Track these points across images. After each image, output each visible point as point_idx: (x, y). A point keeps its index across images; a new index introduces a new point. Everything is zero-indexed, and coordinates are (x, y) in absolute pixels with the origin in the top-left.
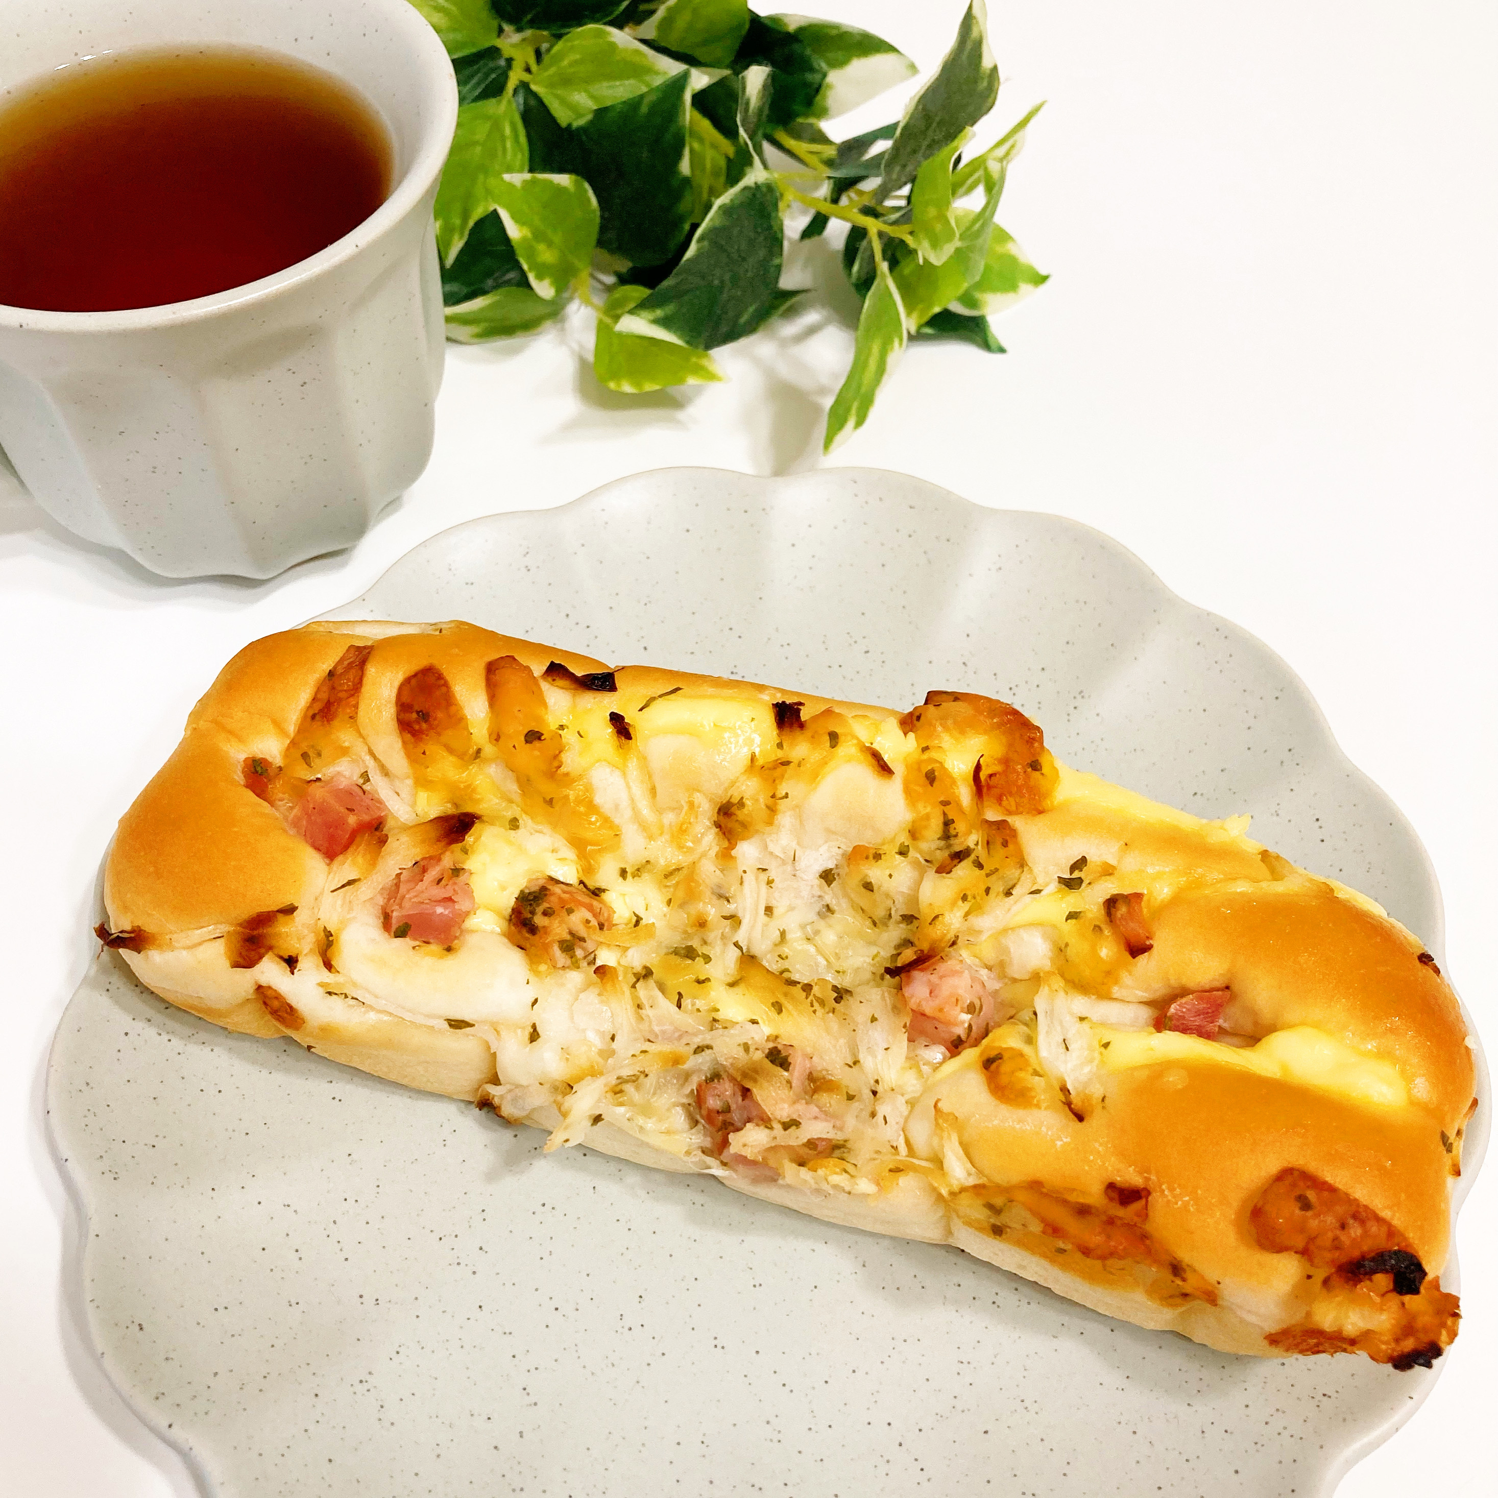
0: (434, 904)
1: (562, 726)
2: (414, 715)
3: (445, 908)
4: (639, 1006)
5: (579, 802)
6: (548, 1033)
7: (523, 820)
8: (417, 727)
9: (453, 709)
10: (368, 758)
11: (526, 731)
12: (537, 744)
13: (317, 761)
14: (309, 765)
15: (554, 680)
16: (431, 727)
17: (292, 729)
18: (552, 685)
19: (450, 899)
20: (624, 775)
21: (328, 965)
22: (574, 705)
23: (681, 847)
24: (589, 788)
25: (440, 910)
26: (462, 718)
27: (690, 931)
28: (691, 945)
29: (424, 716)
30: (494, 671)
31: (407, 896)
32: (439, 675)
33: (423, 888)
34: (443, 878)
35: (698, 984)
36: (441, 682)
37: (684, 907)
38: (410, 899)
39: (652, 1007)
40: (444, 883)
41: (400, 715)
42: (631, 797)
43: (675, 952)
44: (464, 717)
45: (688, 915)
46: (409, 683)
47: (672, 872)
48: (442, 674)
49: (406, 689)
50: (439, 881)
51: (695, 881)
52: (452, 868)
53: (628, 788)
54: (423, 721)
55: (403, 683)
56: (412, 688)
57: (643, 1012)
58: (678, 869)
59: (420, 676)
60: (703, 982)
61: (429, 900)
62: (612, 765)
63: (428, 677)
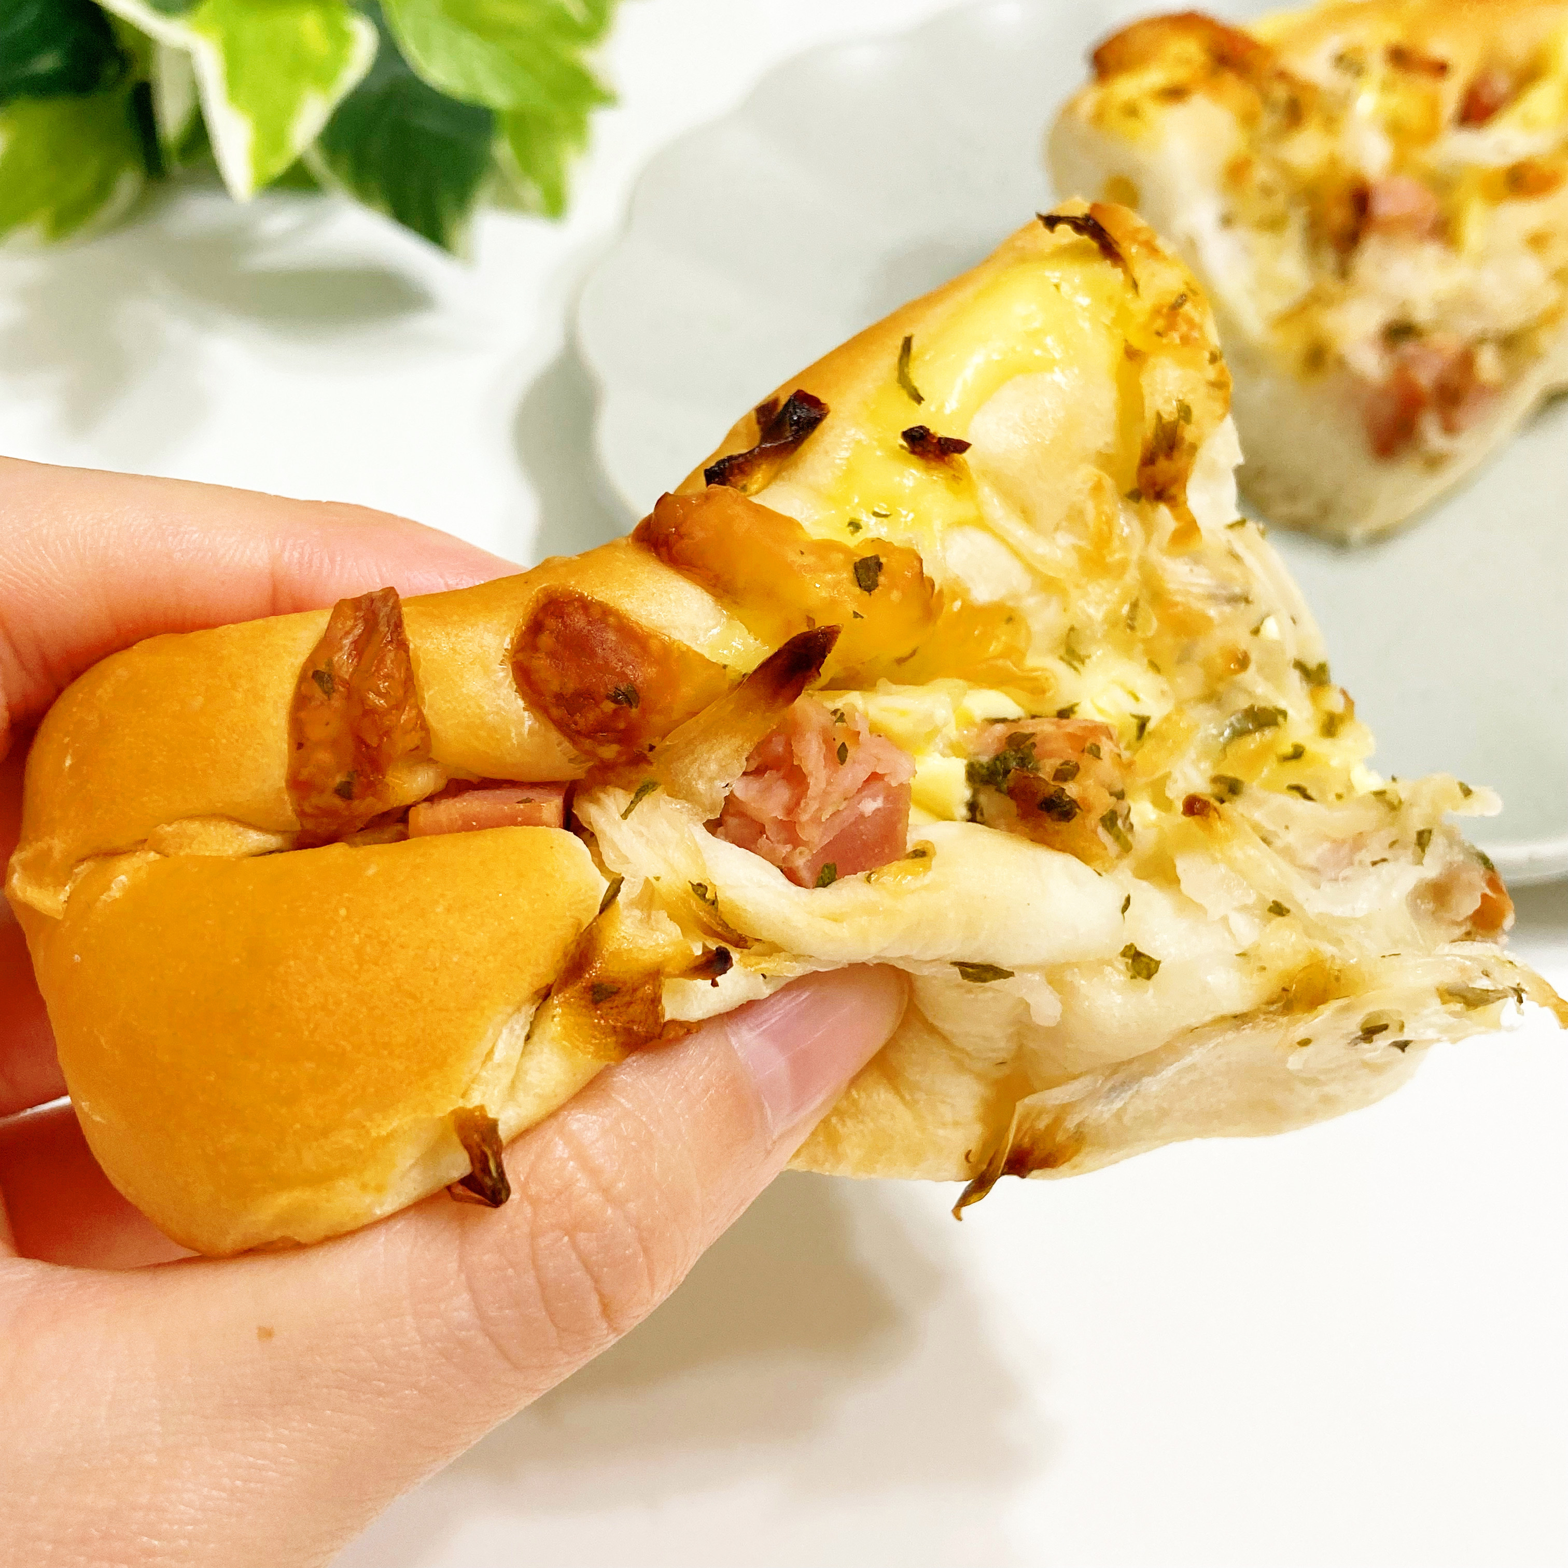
0: (855, 801)
2: (609, 706)
3: (874, 797)
8: (622, 723)
9: (654, 645)
16: (647, 708)
19: (875, 777)
20: (981, 523)
25: (870, 806)
26: (683, 652)
27: (1221, 687)
28: (1246, 705)
29: (629, 696)
30: (677, 532)
31: (805, 818)
32: (582, 601)
33: (823, 785)
34: (843, 744)
35: (1293, 763)
36: (596, 613)
37: (1184, 657)
38: (816, 820)
39: (1287, 827)
40: (851, 752)
41: (576, 723)
42: (1016, 553)
43: (1239, 734)
44: (685, 649)
45: (1207, 665)
46: (535, 648)
47: (1132, 616)
48: (582, 595)
49: (541, 664)
50: (842, 754)
51: (1176, 604)
52: (834, 718)
53: (1002, 539)
54: (631, 705)
55: (520, 656)
56: (552, 655)
57: (1278, 843)
58: (1135, 606)
59: (551, 623)
60: (1298, 754)
61: (845, 799)
62: (961, 524)
63: (568, 616)
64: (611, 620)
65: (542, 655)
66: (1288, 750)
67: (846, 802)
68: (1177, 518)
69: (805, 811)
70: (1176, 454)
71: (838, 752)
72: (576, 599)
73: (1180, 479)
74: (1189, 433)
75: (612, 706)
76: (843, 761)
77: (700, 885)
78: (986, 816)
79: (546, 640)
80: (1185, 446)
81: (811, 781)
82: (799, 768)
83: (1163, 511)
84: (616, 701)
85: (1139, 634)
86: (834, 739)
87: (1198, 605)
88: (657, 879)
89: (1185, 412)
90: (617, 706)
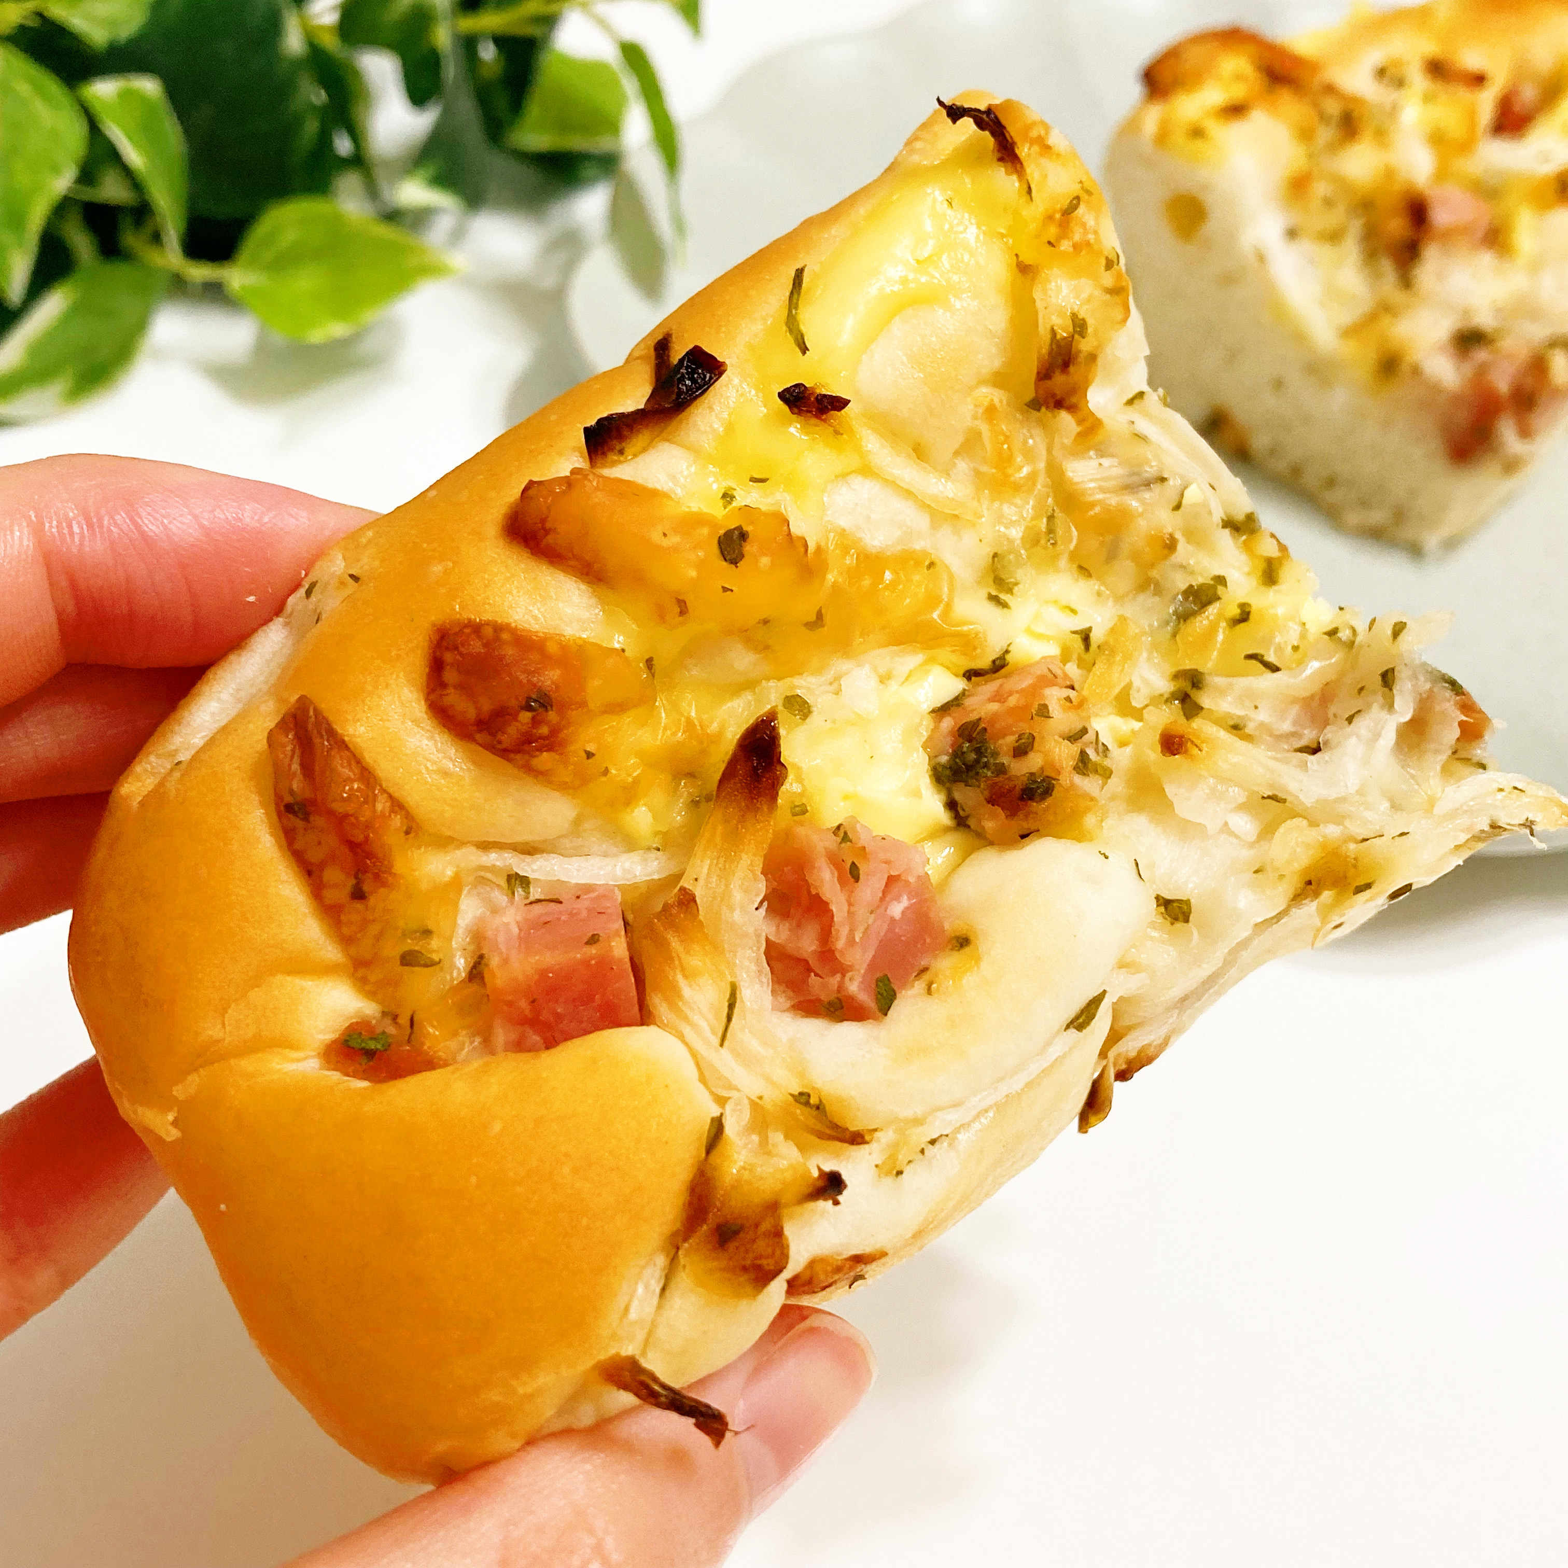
0: (881, 910)
1: (725, 496)
2: (525, 716)
3: (898, 899)
4: (1236, 727)
5: (854, 574)
6: (1190, 886)
7: (800, 688)
8: (544, 730)
9: (552, 648)
10: (493, 858)
11: (715, 549)
12: (749, 548)
13: (435, 943)
14: (431, 964)
15: (621, 452)
16: (563, 708)
17: (331, 952)
18: (626, 461)
19: (892, 880)
20: (867, 471)
21: (857, 1139)
22: (694, 450)
23: (1017, 488)
24: (846, 541)
25: (897, 909)
26: (580, 646)
27: (1154, 573)
28: (1183, 586)
29: (541, 701)
30: (544, 528)
31: (840, 944)
32: (471, 626)
33: (846, 908)
34: (853, 863)
35: (1242, 625)
36: (488, 632)
37: (1112, 555)
38: (851, 942)
39: (1256, 707)
40: (863, 868)
41: (500, 742)
42: (908, 494)
43: (1184, 617)
44: (581, 642)
45: (1136, 557)
46: (444, 685)
47: (1051, 531)
48: (470, 620)
49: (453, 699)
50: (854, 873)
51: (1093, 505)
52: (839, 839)
53: (891, 484)
54: (547, 710)
55: (432, 697)
56: (460, 687)
57: (1250, 728)
58: (1051, 518)
59: (448, 657)
60: (1244, 616)
61: (871, 913)
62: (844, 476)
63: (463, 645)
64: (505, 636)
65: (451, 690)
66: (1235, 612)
67: (873, 915)
68: (1080, 422)
69: (837, 939)
70: (1072, 369)
71: (851, 873)
72: (466, 626)
73: (1080, 390)
74: (1084, 346)
75: (529, 715)
76: (857, 879)
77: (801, 1094)
78: (966, 810)
79: (450, 675)
80: (1082, 356)
81: (833, 908)
82: (817, 896)
83: (1065, 418)
84: (529, 708)
85: (1060, 547)
86: (843, 861)
87: (1113, 500)
88: (760, 1098)
89: (1079, 326)
90: (534, 713)
